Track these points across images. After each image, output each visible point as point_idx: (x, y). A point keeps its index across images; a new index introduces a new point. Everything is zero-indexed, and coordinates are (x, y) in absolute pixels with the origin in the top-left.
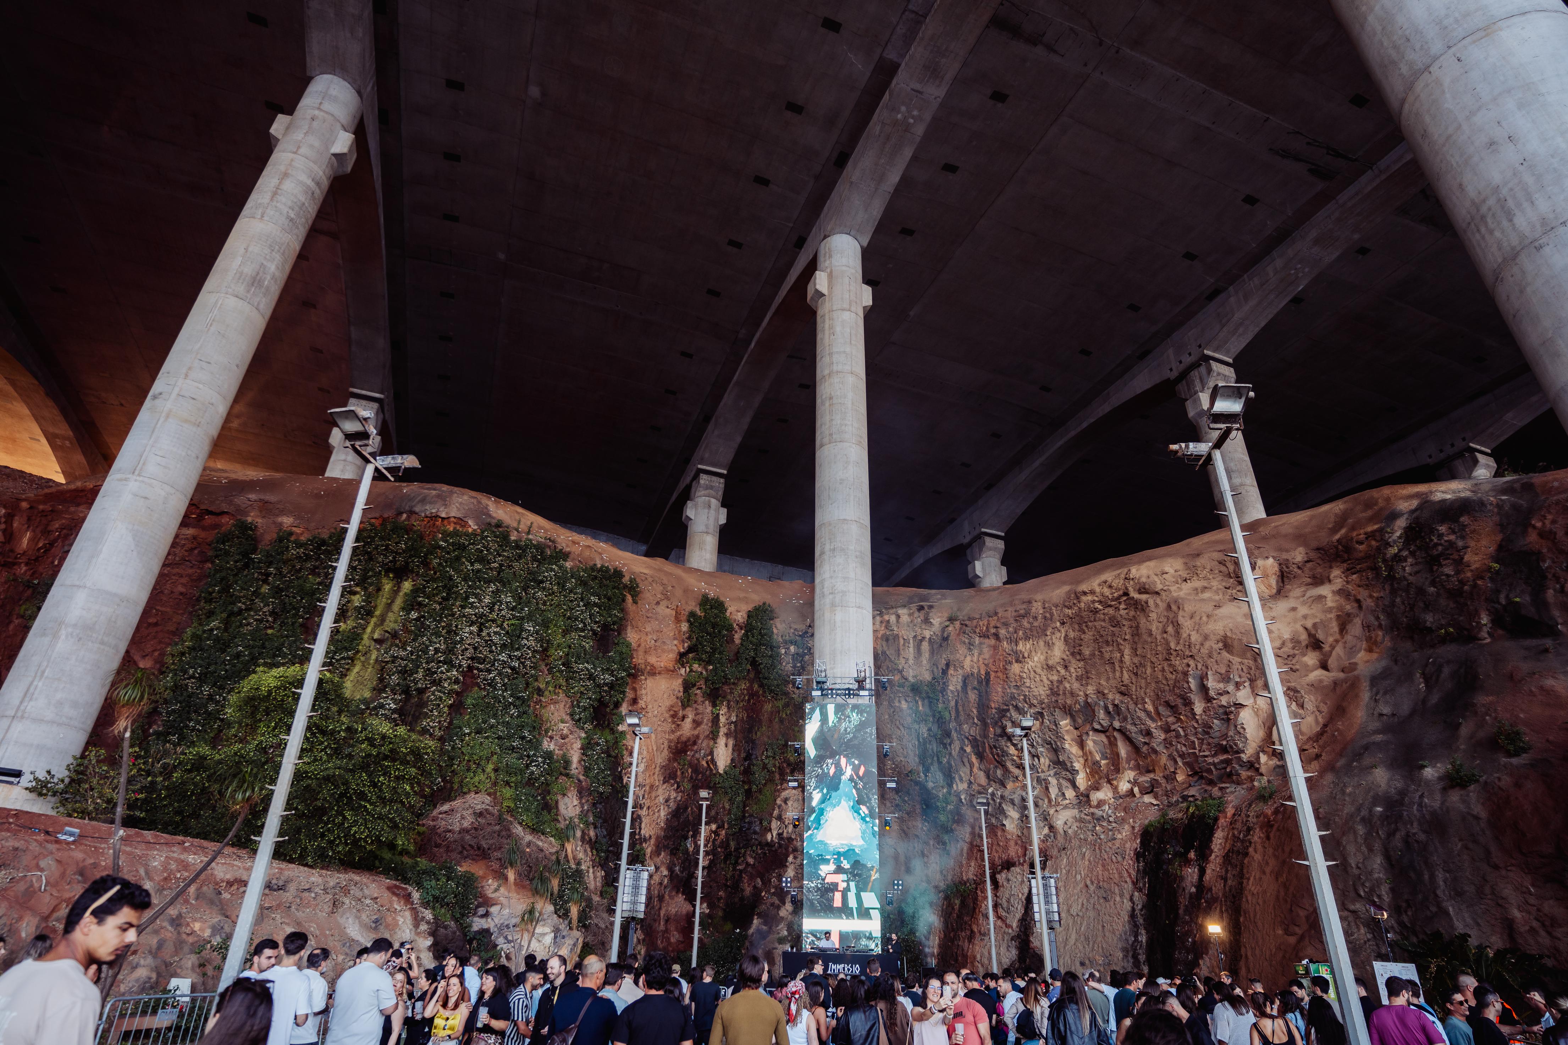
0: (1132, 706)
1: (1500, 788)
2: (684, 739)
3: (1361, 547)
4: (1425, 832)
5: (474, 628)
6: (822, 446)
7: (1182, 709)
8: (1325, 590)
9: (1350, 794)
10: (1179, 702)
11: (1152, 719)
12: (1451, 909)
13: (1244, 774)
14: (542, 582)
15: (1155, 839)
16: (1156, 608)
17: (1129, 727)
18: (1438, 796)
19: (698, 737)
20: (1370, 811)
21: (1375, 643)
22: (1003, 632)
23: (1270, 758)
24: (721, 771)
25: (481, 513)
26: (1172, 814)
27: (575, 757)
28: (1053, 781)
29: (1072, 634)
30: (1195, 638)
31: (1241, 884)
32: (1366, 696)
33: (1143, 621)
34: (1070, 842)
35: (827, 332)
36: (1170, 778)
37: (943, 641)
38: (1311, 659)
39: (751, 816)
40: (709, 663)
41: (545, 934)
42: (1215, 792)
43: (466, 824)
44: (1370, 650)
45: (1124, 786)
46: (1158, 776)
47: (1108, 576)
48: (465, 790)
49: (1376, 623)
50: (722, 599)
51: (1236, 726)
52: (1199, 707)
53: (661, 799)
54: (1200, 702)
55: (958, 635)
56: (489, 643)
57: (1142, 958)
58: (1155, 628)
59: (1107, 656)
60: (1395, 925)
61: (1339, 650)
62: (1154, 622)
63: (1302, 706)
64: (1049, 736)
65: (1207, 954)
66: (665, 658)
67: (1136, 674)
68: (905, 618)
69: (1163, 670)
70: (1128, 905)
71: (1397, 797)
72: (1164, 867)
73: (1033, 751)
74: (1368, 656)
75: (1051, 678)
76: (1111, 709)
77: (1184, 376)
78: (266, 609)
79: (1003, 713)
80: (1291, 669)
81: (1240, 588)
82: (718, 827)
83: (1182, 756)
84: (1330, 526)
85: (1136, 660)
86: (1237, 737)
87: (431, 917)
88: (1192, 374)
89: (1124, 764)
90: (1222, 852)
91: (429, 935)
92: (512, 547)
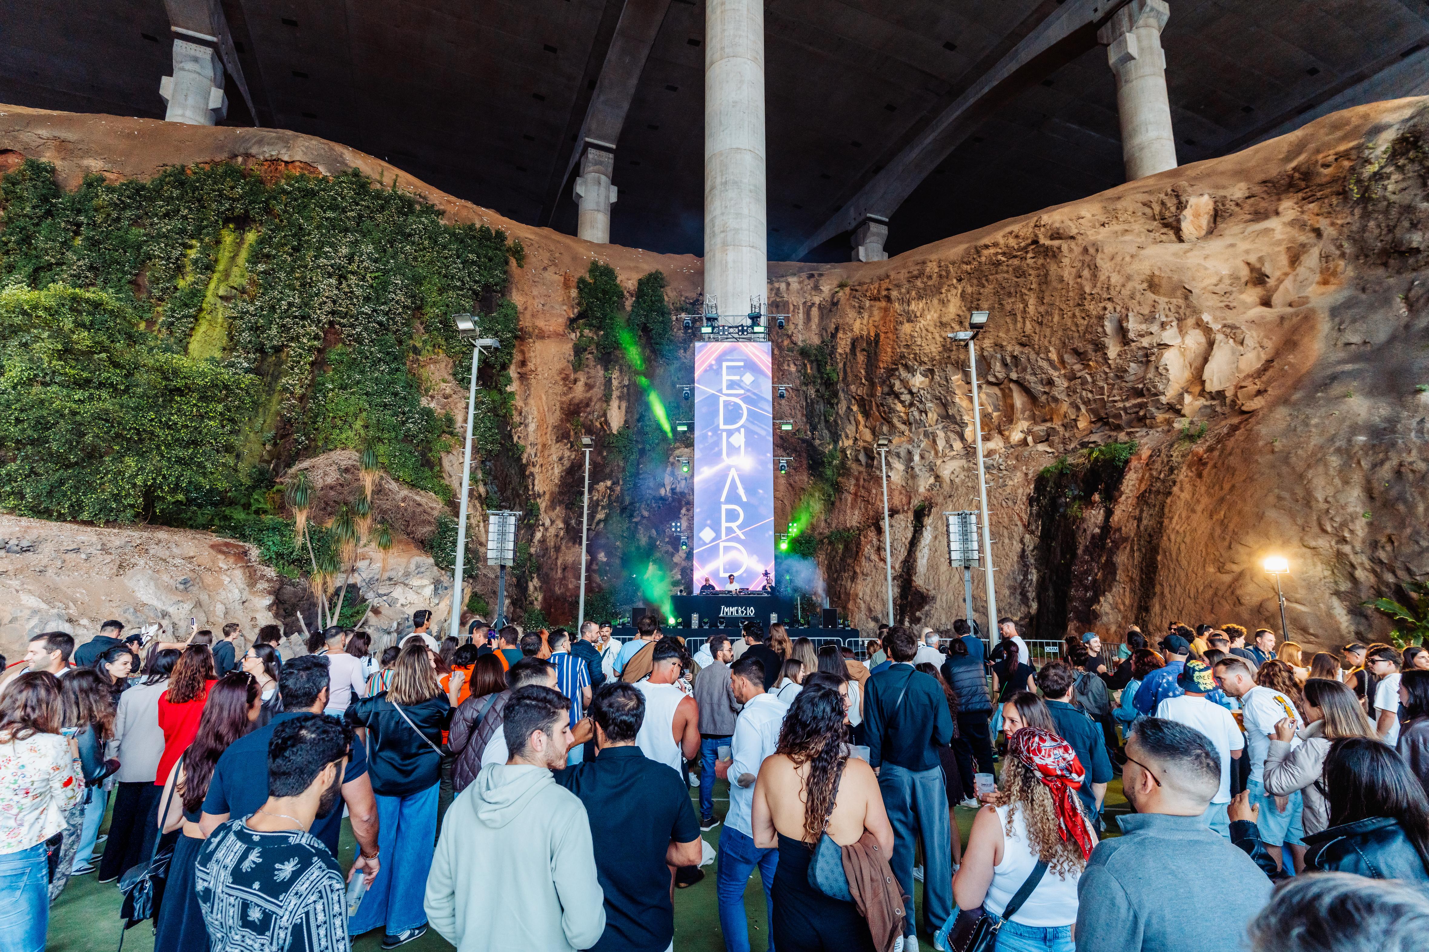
0: (1033, 356)
2: (576, 401)
3: (1326, 171)
5: (333, 281)
7: (1092, 354)
8: (1273, 223)
9: (1316, 426)
10: (1090, 347)
11: (1055, 368)
13: (1161, 417)
14: (410, 235)
15: (1051, 484)
16: (1070, 253)
17: (1028, 377)
19: (590, 399)
20: (1349, 441)
21: (1334, 274)
22: (894, 294)
23: (1195, 398)
24: (615, 432)
25: (333, 161)
26: (1070, 460)
27: (460, 417)
28: (941, 434)
29: (969, 290)
30: (1115, 279)
31: (1161, 523)
32: (1324, 326)
33: (1053, 268)
34: (957, 490)
36: (1070, 425)
37: (832, 306)
38: (1252, 295)
39: (645, 473)
40: (599, 328)
42: (1122, 436)
43: (329, 480)
44: (1325, 282)
45: (1016, 436)
46: (1057, 424)
47: (1016, 228)
48: (330, 447)
49: (1338, 252)
50: (611, 266)
51: (1157, 368)
52: (1113, 351)
53: (555, 457)
54: (1115, 345)
55: (848, 299)
56: (350, 295)
57: (1032, 595)
58: (1068, 274)
59: (1008, 308)
60: (1367, 561)
61: (1288, 283)
62: (1067, 266)
63: (1242, 343)
64: (938, 391)
65: (1110, 591)
66: (554, 322)
67: (1041, 324)
68: (795, 286)
69: (1074, 315)
70: (1017, 547)
71: (1384, 425)
72: (1062, 510)
73: (921, 406)
74: (1323, 289)
75: (944, 335)
76: (1009, 360)
77: (1110, 15)
78: (80, 263)
79: (891, 372)
80: (1227, 306)
81: (1164, 230)
82: (613, 484)
83: (1086, 402)
84: (1281, 157)
85: (1042, 309)
86: (1157, 379)
87: (273, 574)
88: (1120, 12)
89: (1018, 414)
90: (1136, 493)
91: (270, 593)
92: (373, 198)
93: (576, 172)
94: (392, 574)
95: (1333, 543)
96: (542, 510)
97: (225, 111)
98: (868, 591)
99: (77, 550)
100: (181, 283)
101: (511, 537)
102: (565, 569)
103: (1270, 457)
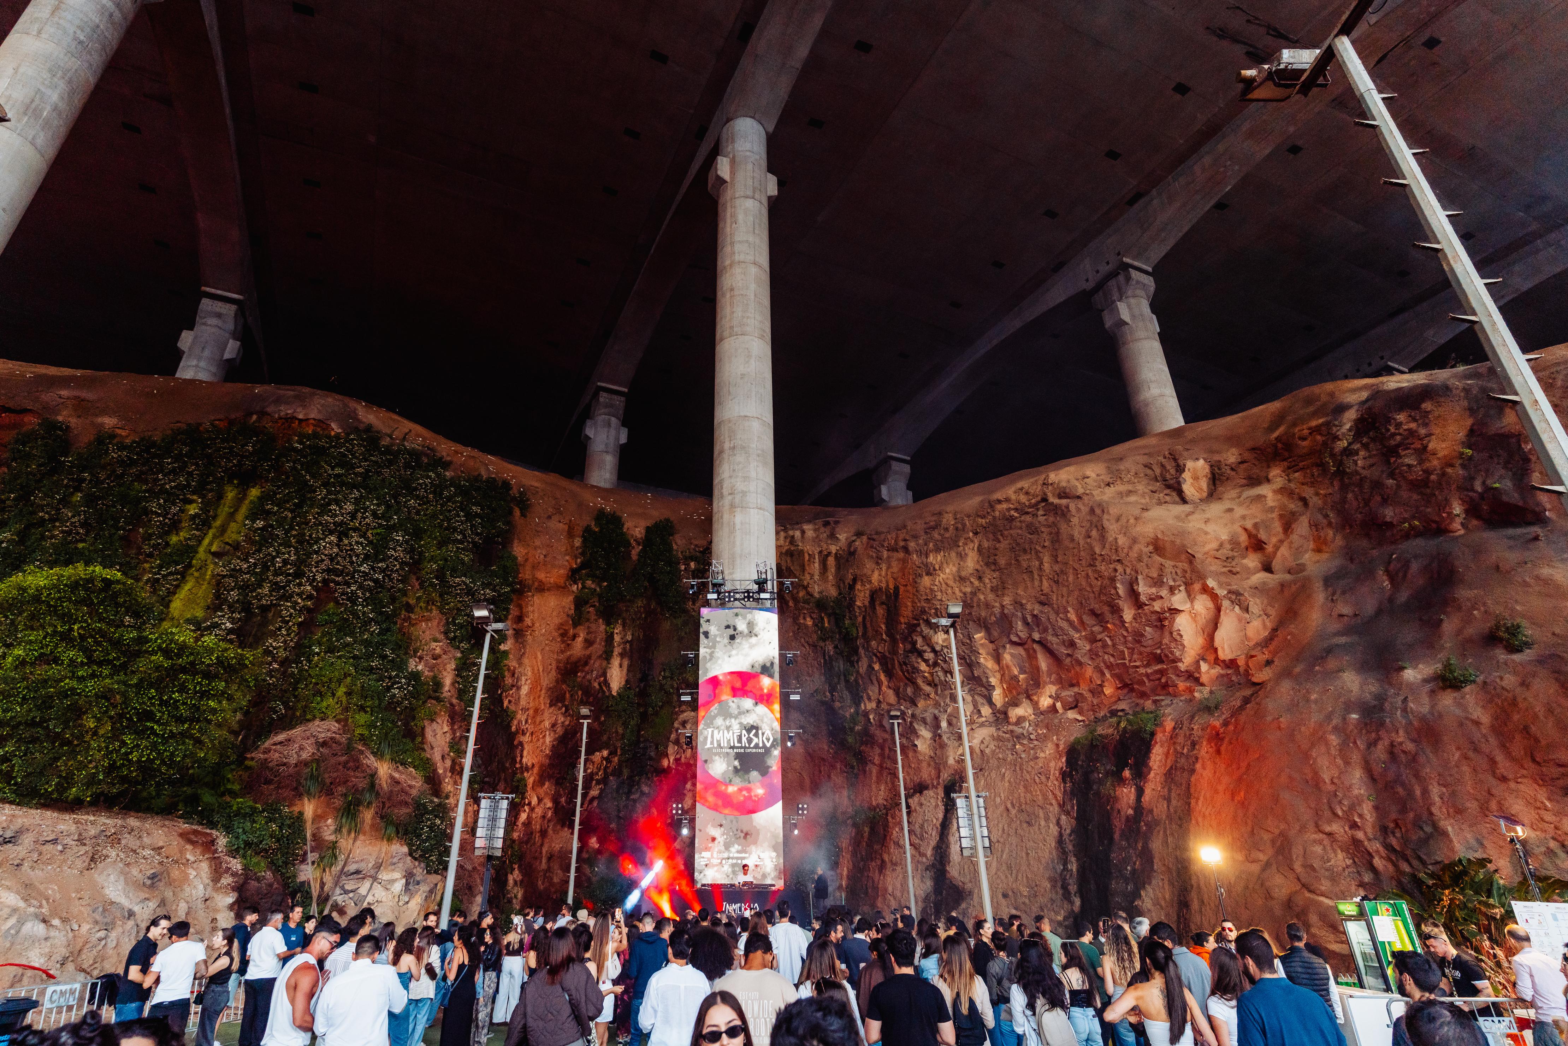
0: (1053, 617)
1: (1503, 688)
2: (573, 659)
3: (1305, 443)
4: (1413, 741)
5: (334, 538)
6: (722, 340)
7: (1108, 616)
8: (1265, 490)
9: (1316, 702)
10: (1106, 609)
11: (1075, 628)
12: (1450, 829)
13: (1182, 685)
14: (416, 489)
15: (1082, 757)
16: (1078, 512)
17: (1050, 638)
18: (1426, 700)
19: (589, 657)
20: (1344, 719)
21: (1325, 542)
22: (912, 545)
23: (1211, 666)
24: (614, 694)
25: (347, 416)
26: (1100, 730)
27: (448, 681)
28: (968, 698)
29: (986, 544)
30: (1122, 541)
31: (1189, 804)
32: (1320, 596)
33: (1063, 527)
34: (988, 762)
35: (728, 221)
36: (1097, 691)
37: (847, 558)
38: (1252, 561)
39: (646, 740)
40: (603, 579)
41: (394, 881)
42: (1148, 704)
43: (305, 755)
44: (1318, 550)
45: (1045, 702)
46: (1084, 689)
47: (1025, 484)
48: (309, 717)
49: (1325, 521)
50: (618, 513)
51: (1171, 633)
52: (1128, 615)
53: (547, 724)
54: (1129, 608)
55: (866, 549)
56: (349, 553)
57: (1073, 888)
58: (1078, 533)
59: (1024, 564)
60: (1381, 849)
61: (1284, 551)
62: (1076, 526)
63: (1247, 610)
64: (963, 650)
65: (1150, 884)
66: (555, 575)
67: (1057, 582)
68: (810, 533)
69: (1087, 577)
70: (1054, 830)
71: (1373, 703)
72: (1095, 787)
73: (945, 666)
74: (1317, 557)
75: (964, 590)
76: (1029, 620)
77: (1100, 286)
78: (76, 519)
79: (913, 628)
80: (1230, 571)
81: (1167, 491)
82: (610, 754)
83: (1110, 667)
84: (1266, 426)
85: (1057, 568)
86: (1173, 645)
87: (239, 867)
88: (1110, 283)
89: (1045, 678)
90: (1163, 770)
91: (234, 889)
92: (382, 453)
93: (587, 414)
94: (362, 866)
95: (1347, 828)
96: (530, 786)
97: (238, 361)
98: (899, 886)
99: (55, 841)
100: (174, 539)
101: (502, 823)
102: (550, 858)
103: (1278, 733)
